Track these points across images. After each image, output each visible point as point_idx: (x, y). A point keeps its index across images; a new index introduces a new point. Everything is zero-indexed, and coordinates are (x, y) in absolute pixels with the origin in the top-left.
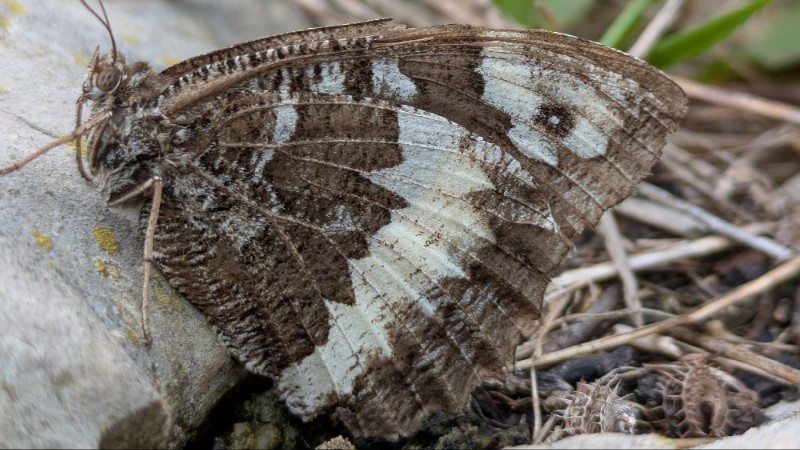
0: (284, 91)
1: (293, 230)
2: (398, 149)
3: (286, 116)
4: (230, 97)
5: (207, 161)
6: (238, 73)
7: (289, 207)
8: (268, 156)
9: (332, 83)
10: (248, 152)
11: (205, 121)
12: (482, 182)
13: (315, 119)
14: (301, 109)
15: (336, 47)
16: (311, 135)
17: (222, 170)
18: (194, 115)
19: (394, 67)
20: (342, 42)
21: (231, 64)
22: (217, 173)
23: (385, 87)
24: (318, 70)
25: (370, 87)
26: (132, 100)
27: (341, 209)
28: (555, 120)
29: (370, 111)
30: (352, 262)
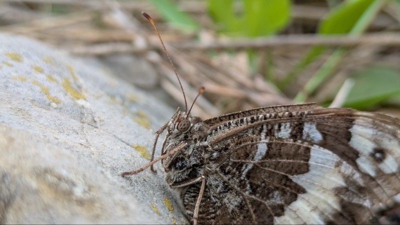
0: (263, 135)
1: (253, 202)
2: (308, 166)
3: (262, 148)
4: (239, 137)
5: (222, 168)
6: (244, 126)
7: (254, 192)
8: (250, 167)
9: (285, 132)
10: (242, 165)
11: (226, 149)
12: (341, 183)
13: (274, 150)
14: (269, 145)
15: (291, 116)
16: (271, 158)
17: (229, 173)
18: (222, 146)
19: (314, 127)
20: (294, 113)
21: (242, 121)
22: (226, 174)
23: (308, 136)
24: (280, 126)
25: (302, 135)
26: (195, 136)
27: (276, 193)
28: (378, 155)
29: (299, 147)
30: (276, 218)
